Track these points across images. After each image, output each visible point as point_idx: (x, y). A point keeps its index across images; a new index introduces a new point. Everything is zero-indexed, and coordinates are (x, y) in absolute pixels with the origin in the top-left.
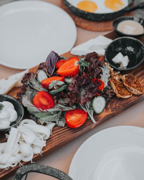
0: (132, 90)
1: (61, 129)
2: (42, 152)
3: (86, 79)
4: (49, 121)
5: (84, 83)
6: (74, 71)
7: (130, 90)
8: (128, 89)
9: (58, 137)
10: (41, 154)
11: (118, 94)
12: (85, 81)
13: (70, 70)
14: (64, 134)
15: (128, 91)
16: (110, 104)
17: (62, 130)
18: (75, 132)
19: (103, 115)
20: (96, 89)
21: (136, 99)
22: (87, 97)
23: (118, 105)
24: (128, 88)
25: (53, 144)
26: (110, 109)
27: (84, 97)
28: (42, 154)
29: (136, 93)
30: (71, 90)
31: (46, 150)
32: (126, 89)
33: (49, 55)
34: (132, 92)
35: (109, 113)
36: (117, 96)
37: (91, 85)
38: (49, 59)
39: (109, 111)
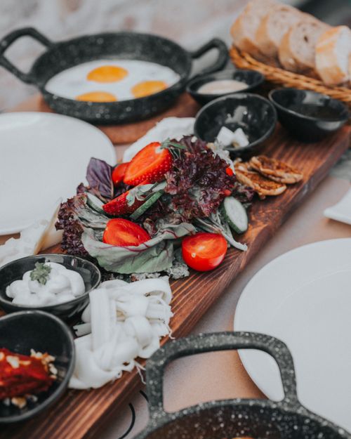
0: (281, 177)
1: (185, 283)
2: (172, 331)
3: (195, 162)
4: (153, 273)
5: (194, 171)
6: (164, 161)
7: (278, 179)
8: (273, 178)
9: (187, 297)
10: (170, 336)
11: (262, 190)
12: (195, 166)
13: (152, 164)
14: (197, 289)
15: (276, 182)
16: (254, 214)
17: (187, 284)
18: (216, 278)
19: (253, 234)
20: (221, 179)
21: (295, 192)
22: (212, 200)
23: (269, 211)
24: (274, 175)
25: (184, 311)
26: (258, 221)
27: (205, 201)
28: (172, 336)
29: (292, 181)
30: (175, 193)
31: (177, 326)
32: (271, 180)
33: (88, 167)
34: (283, 180)
35: (261, 228)
36: (260, 194)
37: (210, 173)
38: (92, 172)
39: (258, 224)
